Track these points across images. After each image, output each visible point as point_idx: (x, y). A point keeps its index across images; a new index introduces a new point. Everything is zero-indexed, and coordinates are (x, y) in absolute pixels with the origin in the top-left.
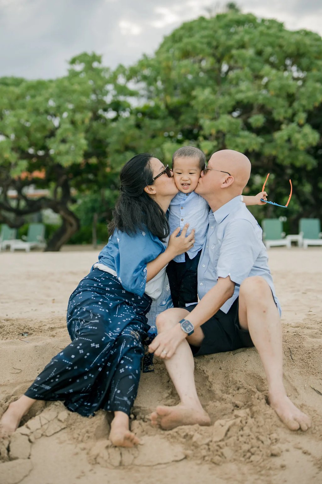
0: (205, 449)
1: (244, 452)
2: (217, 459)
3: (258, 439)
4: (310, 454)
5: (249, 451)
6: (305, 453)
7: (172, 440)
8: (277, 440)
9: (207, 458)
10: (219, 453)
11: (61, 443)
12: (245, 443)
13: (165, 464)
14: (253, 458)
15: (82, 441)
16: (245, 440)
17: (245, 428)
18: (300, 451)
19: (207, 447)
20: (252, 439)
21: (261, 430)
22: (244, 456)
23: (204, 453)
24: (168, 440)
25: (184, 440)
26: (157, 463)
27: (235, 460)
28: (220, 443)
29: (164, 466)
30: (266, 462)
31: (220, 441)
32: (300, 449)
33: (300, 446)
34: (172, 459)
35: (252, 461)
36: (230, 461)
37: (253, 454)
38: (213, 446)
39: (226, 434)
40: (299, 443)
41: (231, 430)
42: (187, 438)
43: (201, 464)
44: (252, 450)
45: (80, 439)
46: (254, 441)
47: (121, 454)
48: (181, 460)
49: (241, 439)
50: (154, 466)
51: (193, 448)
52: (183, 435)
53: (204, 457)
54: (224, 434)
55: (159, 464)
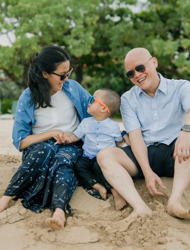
0: (112, 236)
1: (140, 240)
2: (119, 242)
3: (152, 232)
4: (186, 244)
5: (143, 239)
6: (183, 244)
7: (92, 230)
8: (165, 234)
9: (113, 242)
10: (122, 239)
11: (18, 228)
12: (142, 234)
13: (83, 243)
14: (145, 244)
15: (32, 227)
16: (142, 232)
17: (143, 225)
18: (181, 242)
19: (114, 235)
20: (147, 232)
21: (155, 227)
22: (140, 242)
23: (111, 238)
24: (89, 229)
25: (99, 230)
26: (78, 242)
27: (132, 244)
28: (123, 233)
29: (82, 245)
30: (153, 247)
31: (124, 231)
32: (181, 241)
33: (180, 239)
34: (89, 241)
35: (143, 246)
36: (129, 245)
37: (145, 241)
38: (119, 235)
39: (129, 228)
40: (181, 237)
41: (132, 225)
42: (103, 229)
43: (108, 245)
44: (145, 239)
45: (31, 225)
46: (148, 234)
47: (56, 235)
48: (95, 242)
49: (139, 231)
50: (76, 244)
51: (104, 235)
52: (99, 226)
53: (111, 241)
54: (127, 227)
55: (79, 243)
